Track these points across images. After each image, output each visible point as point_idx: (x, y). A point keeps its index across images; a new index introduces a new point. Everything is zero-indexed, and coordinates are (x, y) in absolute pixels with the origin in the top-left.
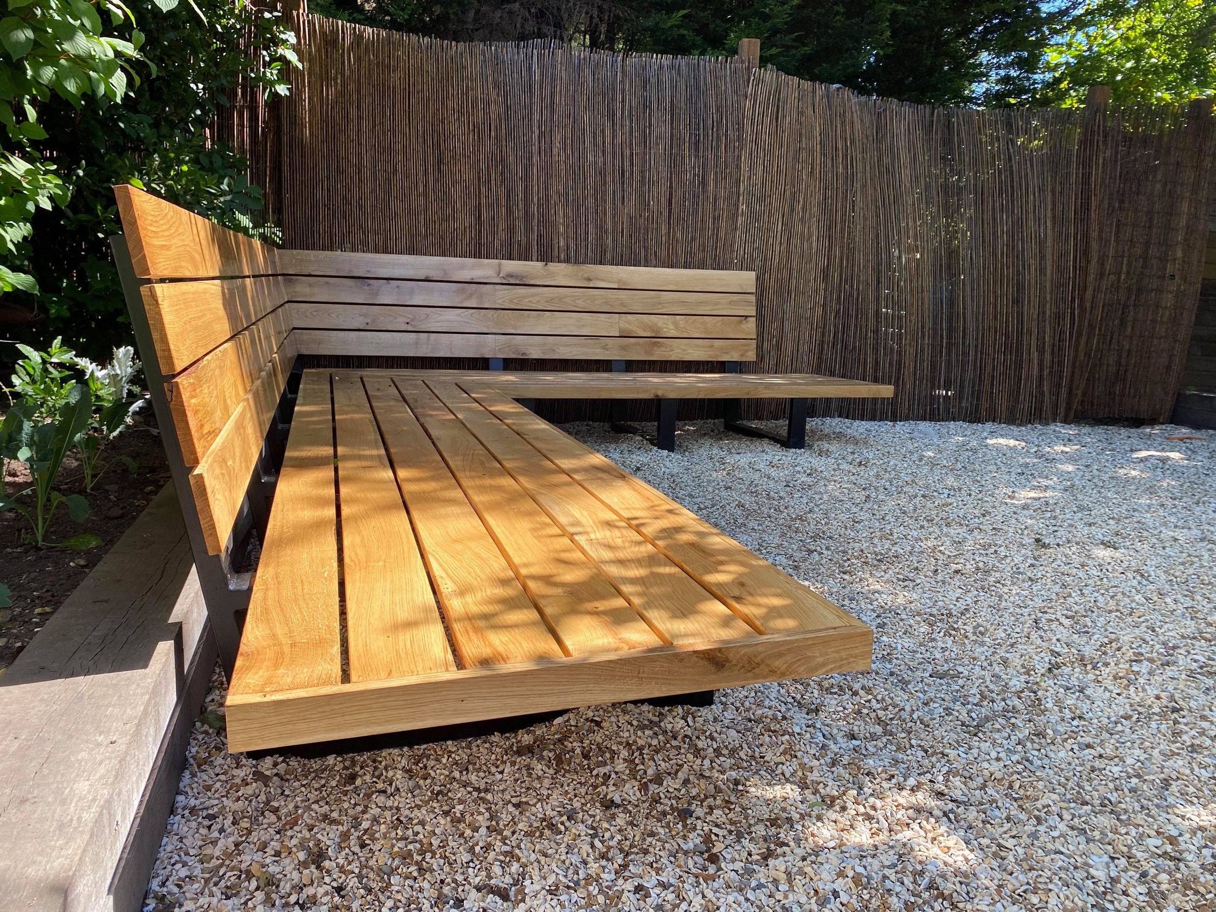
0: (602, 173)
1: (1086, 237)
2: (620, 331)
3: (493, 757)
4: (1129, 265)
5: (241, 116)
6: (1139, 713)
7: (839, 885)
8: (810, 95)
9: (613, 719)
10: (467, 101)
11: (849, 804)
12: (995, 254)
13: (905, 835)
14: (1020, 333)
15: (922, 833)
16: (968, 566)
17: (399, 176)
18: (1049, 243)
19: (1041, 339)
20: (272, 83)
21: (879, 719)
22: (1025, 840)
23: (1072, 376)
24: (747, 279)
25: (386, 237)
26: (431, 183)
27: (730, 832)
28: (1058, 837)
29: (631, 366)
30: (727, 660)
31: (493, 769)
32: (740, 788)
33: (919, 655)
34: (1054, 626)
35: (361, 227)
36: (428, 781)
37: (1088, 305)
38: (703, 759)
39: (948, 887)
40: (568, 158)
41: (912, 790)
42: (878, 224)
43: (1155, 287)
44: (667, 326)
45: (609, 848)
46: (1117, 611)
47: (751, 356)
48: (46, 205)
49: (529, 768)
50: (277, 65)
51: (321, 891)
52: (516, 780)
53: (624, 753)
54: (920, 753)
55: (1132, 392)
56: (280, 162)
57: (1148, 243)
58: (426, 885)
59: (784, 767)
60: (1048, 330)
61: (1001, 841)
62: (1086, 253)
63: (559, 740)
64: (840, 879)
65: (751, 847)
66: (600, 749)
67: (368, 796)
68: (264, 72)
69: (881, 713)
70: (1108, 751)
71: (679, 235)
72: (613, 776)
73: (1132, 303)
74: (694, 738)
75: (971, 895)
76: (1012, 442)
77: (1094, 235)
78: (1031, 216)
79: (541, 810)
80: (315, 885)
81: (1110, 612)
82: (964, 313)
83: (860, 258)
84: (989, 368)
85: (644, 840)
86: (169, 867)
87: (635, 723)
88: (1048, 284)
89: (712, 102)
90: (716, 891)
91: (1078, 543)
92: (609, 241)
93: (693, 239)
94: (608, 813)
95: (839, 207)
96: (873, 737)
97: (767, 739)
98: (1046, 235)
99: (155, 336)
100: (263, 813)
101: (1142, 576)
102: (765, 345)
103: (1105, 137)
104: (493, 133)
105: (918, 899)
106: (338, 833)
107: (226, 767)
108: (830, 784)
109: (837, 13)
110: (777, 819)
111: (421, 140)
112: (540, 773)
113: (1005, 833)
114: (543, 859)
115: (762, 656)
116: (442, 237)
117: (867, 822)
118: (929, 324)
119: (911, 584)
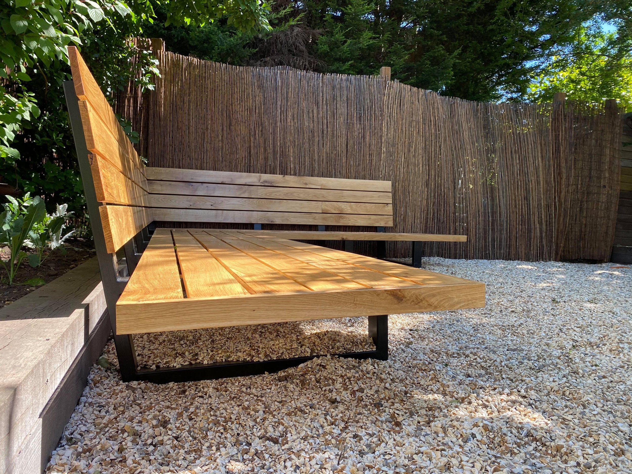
0: (312, 132)
1: (559, 165)
2: (322, 210)
3: (265, 382)
4: (582, 180)
5: (129, 101)
6: (628, 365)
7: (475, 430)
8: (417, 94)
9: (332, 364)
10: (244, 95)
11: (473, 400)
12: (513, 174)
13: (508, 414)
14: (529, 214)
15: (518, 412)
16: (518, 309)
17: (209, 131)
18: (541, 169)
19: (540, 218)
20: (146, 84)
21: (482, 367)
22: (578, 415)
23: (558, 237)
24: (387, 185)
25: (202, 162)
26: (225, 136)
27: (406, 413)
28: (597, 414)
29: (328, 228)
30: (404, 297)
31: (265, 388)
32: (408, 395)
33: (499, 342)
34: (571, 331)
35: (189, 156)
36: (228, 392)
37: (563, 201)
38: (385, 383)
39: (538, 435)
40: (295, 123)
41: (507, 395)
42: (453, 159)
43: (596, 192)
44: (346, 208)
45: (336, 420)
46: (604, 325)
47: (391, 224)
48: (27, 117)
49: (285, 387)
50: (149, 75)
51: (166, 438)
52: (279, 393)
53: (340, 380)
54: (508, 382)
55: (589, 245)
56: (148, 124)
57: (590, 169)
58: (228, 435)
59: (432, 387)
60: (543, 213)
61: (564, 416)
62: (560, 174)
63: (302, 375)
64: (475, 428)
65: (419, 419)
66: (326, 379)
67: (194, 399)
68: (142, 79)
69: (483, 364)
70: (615, 378)
71: (352, 163)
72: (334, 390)
73: (585, 200)
74: (379, 374)
75: (553, 438)
76: (530, 267)
77: (563, 165)
78: (531, 155)
79: (294, 404)
80: (163, 435)
81: (600, 326)
82: (499, 204)
83: (444, 175)
84: (514, 233)
85: (356, 416)
86: (76, 427)
87: (345, 367)
88: (542, 190)
89: (367, 97)
90: (402, 437)
91: (575, 301)
92: (316, 165)
93: (359, 165)
94: (334, 405)
95: (433, 150)
96: (480, 375)
97: (421, 374)
98: (539, 165)
99: (85, 128)
100: (131, 406)
101: (613, 313)
102: (397, 219)
103: (565, 116)
104: (257, 111)
105: (521, 441)
106: (176, 413)
107: (110, 385)
108: (460, 392)
109: (427, 64)
110: (431, 408)
111: (220, 114)
112: (292, 389)
113: (566, 413)
114: (297, 424)
115: (423, 295)
116: (230, 162)
117: (484, 409)
118: (482, 210)
119: (489, 316)
